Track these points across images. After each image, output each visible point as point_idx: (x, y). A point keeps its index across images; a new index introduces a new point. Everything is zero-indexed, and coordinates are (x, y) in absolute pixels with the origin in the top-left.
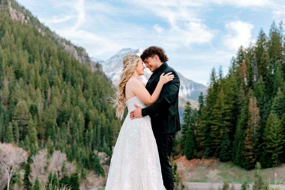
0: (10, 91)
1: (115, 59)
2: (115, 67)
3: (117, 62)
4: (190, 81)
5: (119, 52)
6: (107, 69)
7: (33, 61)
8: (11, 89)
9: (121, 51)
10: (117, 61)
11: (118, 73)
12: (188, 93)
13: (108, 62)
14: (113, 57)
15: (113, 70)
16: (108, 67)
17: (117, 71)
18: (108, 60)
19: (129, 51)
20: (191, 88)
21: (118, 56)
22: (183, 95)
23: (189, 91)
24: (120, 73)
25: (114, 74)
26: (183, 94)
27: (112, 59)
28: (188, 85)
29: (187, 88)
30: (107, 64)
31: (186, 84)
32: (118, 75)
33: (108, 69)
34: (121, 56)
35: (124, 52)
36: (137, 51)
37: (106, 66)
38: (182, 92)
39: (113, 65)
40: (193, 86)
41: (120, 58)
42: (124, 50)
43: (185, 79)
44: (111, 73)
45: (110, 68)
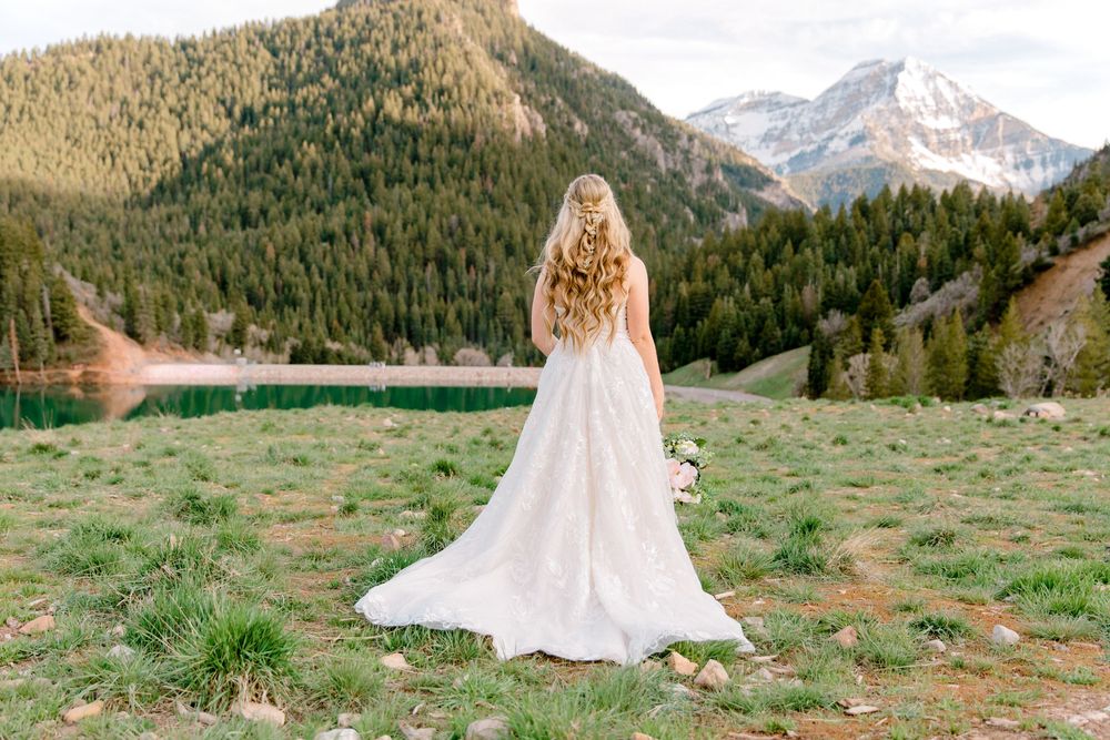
1: (838, 94)
2: (838, 117)
3: (842, 103)
4: (1053, 141)
5: (847, 75)
6: (814, 125)
9: (855, 68)
10: (841, 99)
11: (842, 132)
12: (1045, 178)
13: (819, 103)
14: (833, 89)
15: (830, 126)
16: (819, 117)
17: (842, 128)
18: (818, 98)
19: (876, 68)
20: (1055, 163)
21: (846, 84)
22: (1030, 183)
23: (1051, 171)
24: (847, 134)
25: (831, 138)
26: (1032, 180)
27: (830, 95)
28: (1048, 155)
29: (1044, 164)
30: (817, 109)
31: (1043, 152)
32: (842, 138)
33: (817, 122)
34: (855, 84)
35: (861, 73)
36: (899, 67)
37: (811, 115)
38: (1029, 174)
39: (832, 111)
40: (1063, 157)
41: (852, 88)
42: (863, 65)
43: (1040, 137)
44: (826, 134)
45: (823, 119)
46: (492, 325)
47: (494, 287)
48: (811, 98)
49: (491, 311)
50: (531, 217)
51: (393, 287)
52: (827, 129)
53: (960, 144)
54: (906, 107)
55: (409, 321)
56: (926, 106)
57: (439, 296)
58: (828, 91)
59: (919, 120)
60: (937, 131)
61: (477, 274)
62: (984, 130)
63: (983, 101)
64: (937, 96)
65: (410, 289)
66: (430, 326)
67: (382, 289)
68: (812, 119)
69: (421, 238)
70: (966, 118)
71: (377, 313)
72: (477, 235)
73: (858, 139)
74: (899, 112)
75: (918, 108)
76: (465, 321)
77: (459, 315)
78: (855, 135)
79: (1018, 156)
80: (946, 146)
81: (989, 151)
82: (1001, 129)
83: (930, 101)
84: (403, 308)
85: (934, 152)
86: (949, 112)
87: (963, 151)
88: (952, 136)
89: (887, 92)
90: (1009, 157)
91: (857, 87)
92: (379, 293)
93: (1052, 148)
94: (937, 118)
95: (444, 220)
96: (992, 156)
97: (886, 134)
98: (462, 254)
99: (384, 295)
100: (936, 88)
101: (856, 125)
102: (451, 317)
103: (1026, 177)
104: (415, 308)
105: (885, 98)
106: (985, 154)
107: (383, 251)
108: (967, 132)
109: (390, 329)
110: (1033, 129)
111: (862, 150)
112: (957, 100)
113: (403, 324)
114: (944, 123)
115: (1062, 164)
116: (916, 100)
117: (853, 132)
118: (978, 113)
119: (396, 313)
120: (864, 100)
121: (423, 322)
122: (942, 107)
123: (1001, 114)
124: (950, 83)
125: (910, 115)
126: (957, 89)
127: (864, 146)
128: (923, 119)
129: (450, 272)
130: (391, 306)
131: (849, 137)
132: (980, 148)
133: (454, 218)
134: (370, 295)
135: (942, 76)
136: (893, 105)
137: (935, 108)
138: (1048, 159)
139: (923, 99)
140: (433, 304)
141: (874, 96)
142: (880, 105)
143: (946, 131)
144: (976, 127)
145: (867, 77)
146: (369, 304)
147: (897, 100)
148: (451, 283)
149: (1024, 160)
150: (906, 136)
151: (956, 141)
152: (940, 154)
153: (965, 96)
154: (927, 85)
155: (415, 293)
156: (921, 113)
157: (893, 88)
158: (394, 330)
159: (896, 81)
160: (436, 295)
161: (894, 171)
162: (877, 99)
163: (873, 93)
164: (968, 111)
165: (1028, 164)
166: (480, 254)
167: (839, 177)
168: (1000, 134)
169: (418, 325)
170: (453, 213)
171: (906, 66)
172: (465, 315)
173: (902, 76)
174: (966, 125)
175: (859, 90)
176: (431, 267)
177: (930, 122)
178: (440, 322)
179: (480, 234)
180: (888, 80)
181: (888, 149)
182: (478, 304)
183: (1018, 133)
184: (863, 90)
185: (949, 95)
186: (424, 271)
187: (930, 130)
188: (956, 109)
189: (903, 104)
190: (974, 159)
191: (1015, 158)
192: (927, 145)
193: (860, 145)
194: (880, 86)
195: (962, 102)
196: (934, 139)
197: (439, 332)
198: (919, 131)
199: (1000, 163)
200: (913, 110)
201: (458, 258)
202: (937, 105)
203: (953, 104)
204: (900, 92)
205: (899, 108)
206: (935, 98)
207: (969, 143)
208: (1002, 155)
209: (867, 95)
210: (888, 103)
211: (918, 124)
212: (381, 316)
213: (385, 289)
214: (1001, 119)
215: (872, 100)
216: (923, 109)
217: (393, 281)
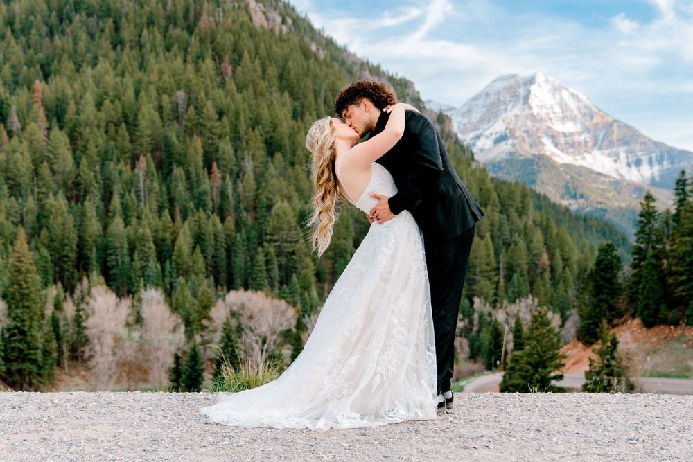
0: (258, 183)
1: (481, 102)
2: (481, 121)
3: (485, 110)
4: (657, 144)
5: (488, 86)
6: (462, 127)
7: (303, 114)
8: (260, 177)
9: (494, 81)
10: (484, 106)
11: (487, 133)
12: (652, 174)
13: (465, 109)
14: (475, 98)
15: (475, 128)
16: (465, 121)
17: (486, 129)
18: (464, 105)
19: (512, 82)
20: (660, 162)
21: (487, 94)
22: (640, 178)
23: (656, 168)
24: (491, 134)
25: (478, 137)
26: (642, 176)
27: (474, 103)
28: (654, 155)
29: (650, 162)
30: (463, 115)
31: (649, 153)
32: (487, 137)
33: (464, 125)
34: (495, 94)
35: (500, 85)
36: (531, 81)
37: (459, 119)
38: (639, 171)
39: (476, 116)
40: (665, 157)
41: (492, 98)
42: (501, 79)
43: (646, 141)
44: (472, 135)
45: (469, 123)
46: (261, 258)
47: (257, 197)
48: (458, 106)
49: (254, 234)
50: (295, 111)
51: (76, 192)
52: (472, 131)
53: (582, 145)
54: (538, 114)
55: (105, 250)
56: (554, 113)
57: (160, 209)
58: (473, 100)
59: (549, 124)
60: (564, 134)
61: (224, 178)
62: (601, 134)
63: (600, 111)
64: (562, 104)
65: (107, 197)
66: (145, 259)
67: (55, 194)
68: (460, 122)
69: (129, 120)
70: (587, 123)
71: (44, 233)
72: (220, 119)
73: (501, 139)
74: (533, 118)
75: (547, 114)
76: (210, 251)
77: (199, 239)
78: (498, 135)
79: (630, 155)
80: (571, 145)
81: (606, 152)
82: (615, 133)
83: (557, 109)
84: (94, 226)
85: (563, 151)
86: (573, 119)
87: (586, 151)
88: (576, 139)
89: (522, 101)
90: (623, 156)
91: (496, 97)
92: (51, 200)
93: (656, 150)
94: (563, 124)
95: (166, 98)
96: (609, 155)
97: (524, 135)
98: (197, 145)
99: (58, 202)
100: (562, 98)
101: (499, 127)
102: (184, 242)
103: (637, 174)
104: (117, 224)
105: (520, 105)
106: (603, 154)
107: (60, 138)
108: (588, 135)
109: (69, 265)
110: (640, 134)
111: (506, 147)
112: (579, 109)
113: (93, 254)
114: (570, 127)
115: (665, 163)
116: (546, 108)
117: (497, 133)
118: (597, 119)
119: (80, 237)
120: (502, 108)
121: (132, 250)
122: (568, 114)
123: (615, 121)
124: (573, 95)
125: (541, 120)
126: (579, 100)
127: (507, 144)
128: (552, 123)
129: (178, 172)
130: (70, 221)
131: (494, 137)
132: (600, 148)
133: (181, 95)
134: (31, 203)
135: (566, 89)
136: (527, 111)
137: (561, 115)
138: (654, 159)
139: (552, 107)
140: (149, 224)
141: (511, 104)
142: (516, 111)
143: (571, 134)
144: (595, 131)
145: (505, 88)
146: (30, 218)
147: (530, 108)
148: (180, 188)
149: (634, 159)
150: (540, 137)
151: (580, 143)
152: (567, 153)
153: (585, 106)
154: (554, 95)
155: (116, 201)
156: (550, 119)
157: (526, 98)
158: (77, 267)
159: (529, 92)
160: (155, 208)
161: (541, 162)
162: (513, 106)
163: (510, 101)
164: (588, 118)
165: (638, 163)
166: (226, 147)
167: (494, 166)
168: (615, 137)
169: (122, 256)
170: (179, 89)
171: (537, 80)
172: (210, 241)
173: (534, 89)
174: (587, 130)
175: (499, 99)
176: (145, 163)
177: (559, 127)
178: (164, 252)
179: (225, 119)
180: (522, 91)
181: (526, 147)
182: (230, 221)
183: (629, 137)
184: (502, 99)
185: (572, 104)
186: (133, 168)
187: (558, 133)
188: (579, 116)
189: (535, 111)
190: (594, 158)
191: (627, 157)
192: (556, 145)
193: (504, 143)
194: (515, 96)
195: (583, 110)
196: (562, 140)
197: (163, 269)
198: (550, 134)
199: (616, 161)
200: (544, 116)
201: (191, 150)
202: (563, 112)
203: (576, 112)
204: (533, 101)
205: (532, 114)
206: (561, 107)
207: (590, 144)
208: (617, 155)
209: (505, 103)
210: (523, 110)
211: (549, 128)
212: (52, 240)
213: (61, 194)
214: (615, 125)
215: (509, 107)
216: (552, 116)
217: (77, 185)
